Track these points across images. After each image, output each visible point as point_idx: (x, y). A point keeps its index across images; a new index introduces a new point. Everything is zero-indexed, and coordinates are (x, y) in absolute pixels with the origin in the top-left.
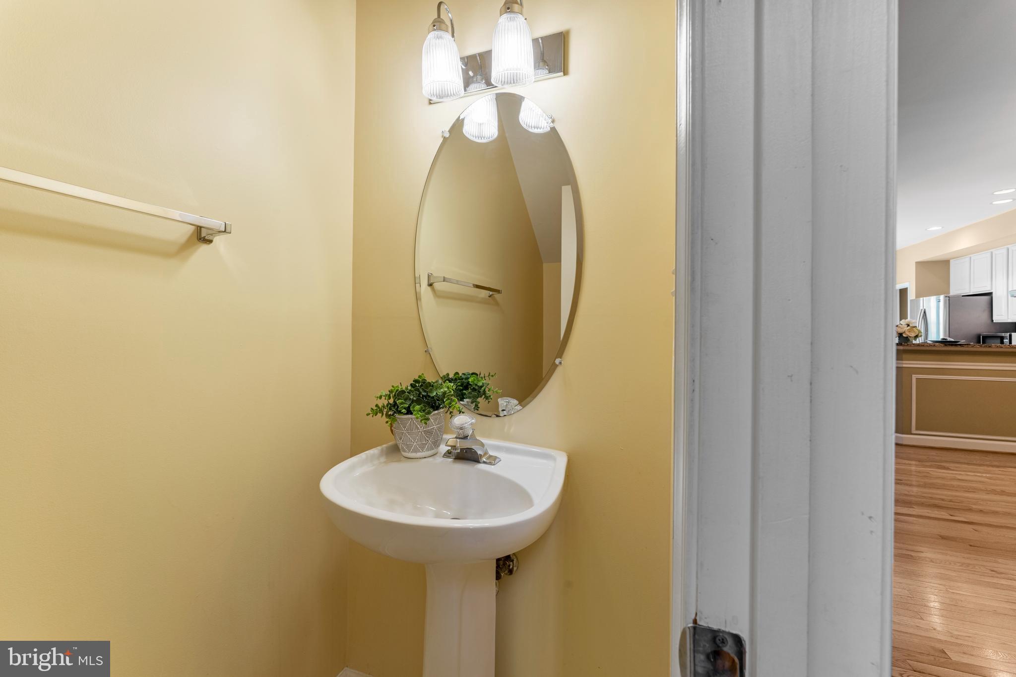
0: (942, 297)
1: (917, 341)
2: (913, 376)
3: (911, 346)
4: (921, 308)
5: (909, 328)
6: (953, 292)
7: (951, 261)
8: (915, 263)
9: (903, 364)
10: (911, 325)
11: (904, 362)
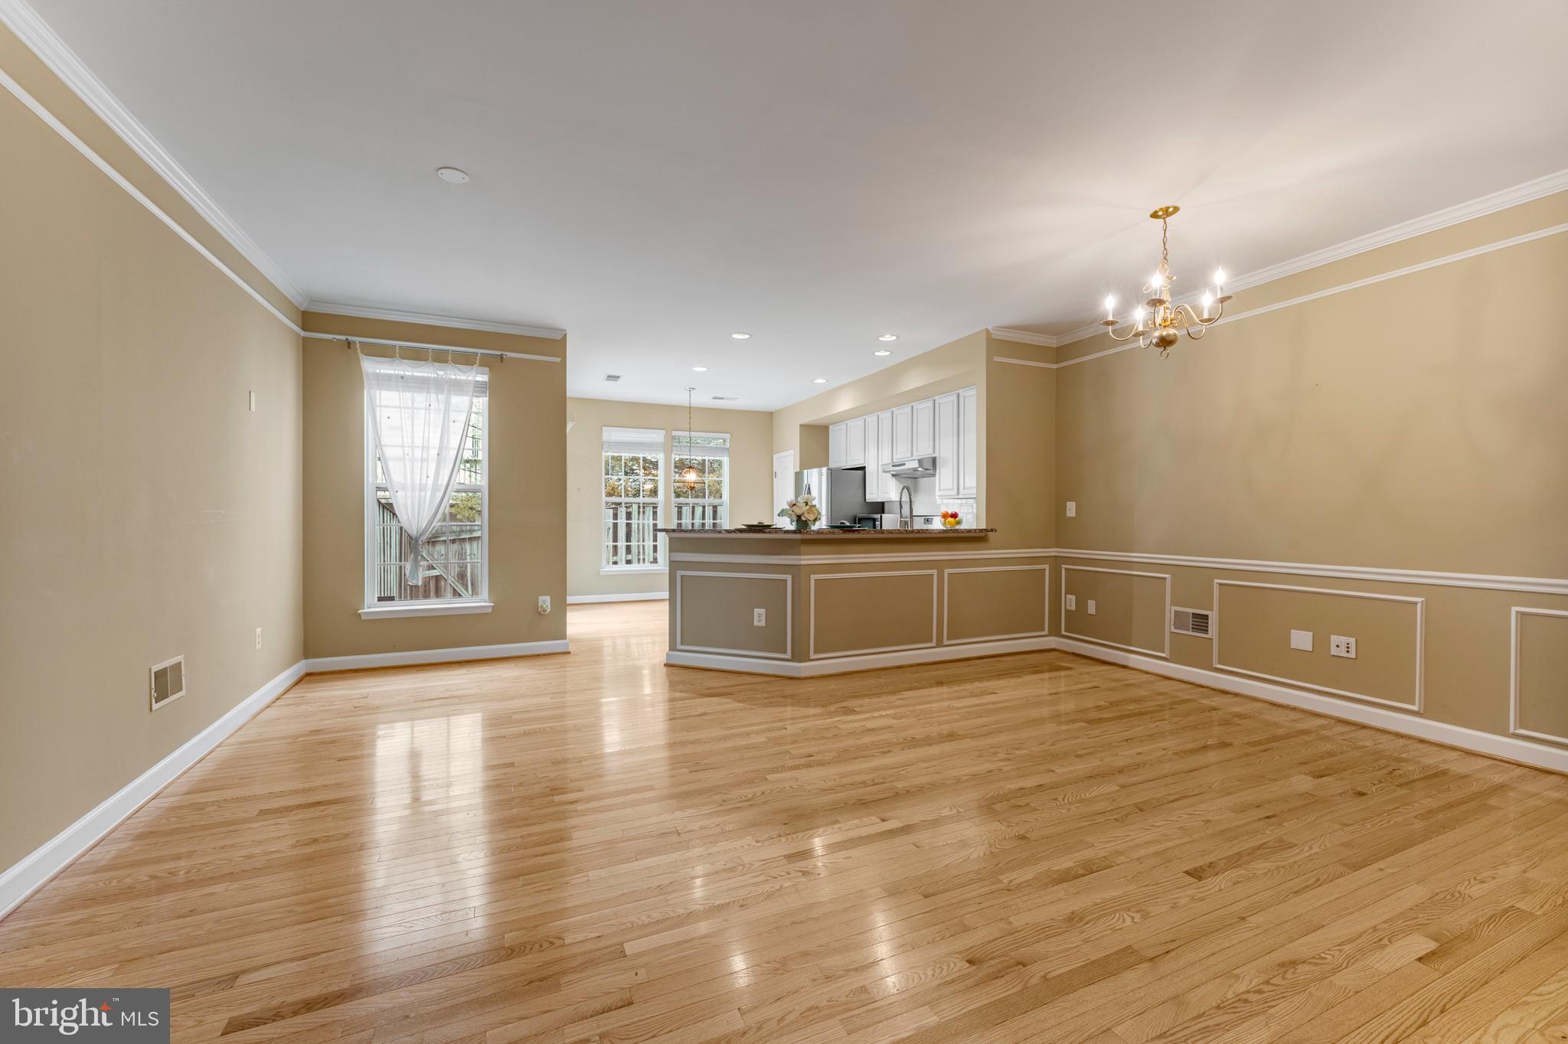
0: (824, 470)
1: (815, 528)
2: (812, 576)
3: (810, 534)
4: (805, 482)
5: (808, 507)
6: (832, 465)
7: (830, 427)
8: (798, 426)
9: (801, 560)
10: (809, 503)
11: (802, 557)
